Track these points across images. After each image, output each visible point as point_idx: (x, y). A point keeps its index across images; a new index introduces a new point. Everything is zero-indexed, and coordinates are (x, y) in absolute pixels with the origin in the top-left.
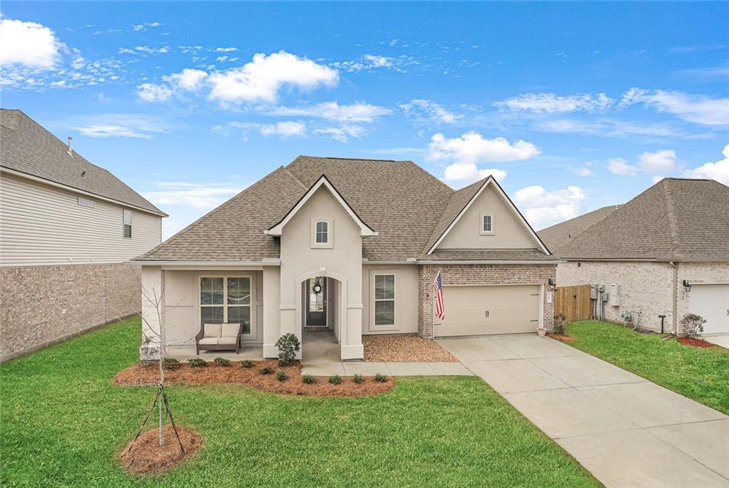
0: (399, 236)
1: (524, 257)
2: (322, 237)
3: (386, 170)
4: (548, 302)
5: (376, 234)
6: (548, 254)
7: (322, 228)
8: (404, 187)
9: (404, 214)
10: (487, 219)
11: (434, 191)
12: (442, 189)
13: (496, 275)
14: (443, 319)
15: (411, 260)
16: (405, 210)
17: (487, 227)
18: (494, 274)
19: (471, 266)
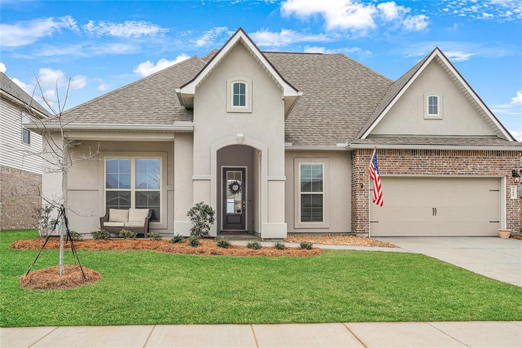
0: (328, 124)
1: (481, 143)
2: (239, 100)
3: (313, 62)
4: (512, 197)
5: (300, 94)
6: (511, 140)
7: (239, 89)
8: (334, 78)
9: (334, 104)
10: (433, 100)
11: (369, 82)
12: (379, 79)
13: (445, 164)
14: (381, 205)
15: (341, 146)
16: (335, 100)
17: (433, 110)
18: (444, 163)
19: (414, 152)
